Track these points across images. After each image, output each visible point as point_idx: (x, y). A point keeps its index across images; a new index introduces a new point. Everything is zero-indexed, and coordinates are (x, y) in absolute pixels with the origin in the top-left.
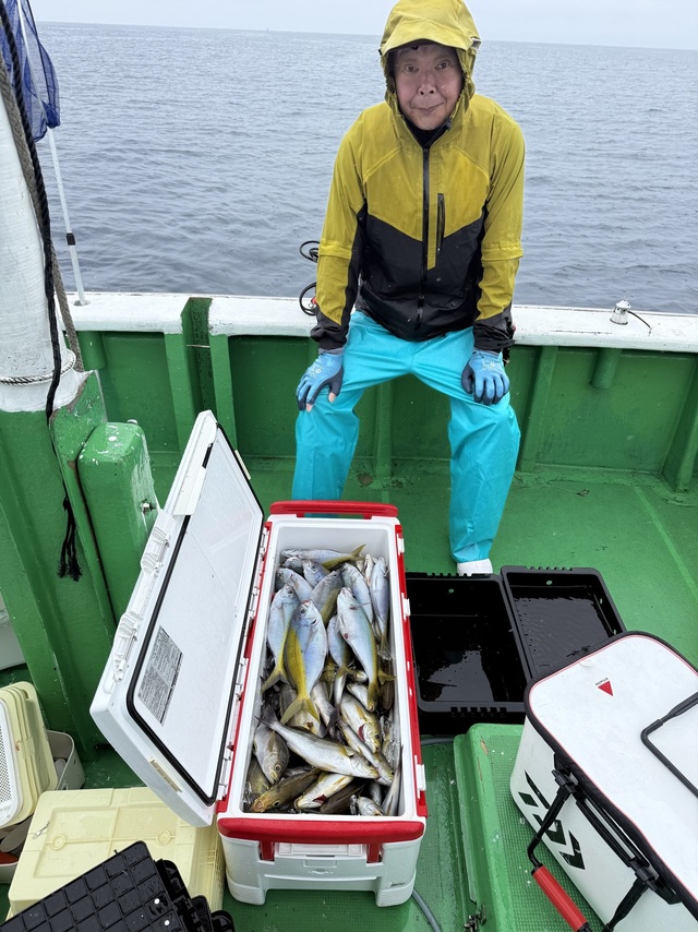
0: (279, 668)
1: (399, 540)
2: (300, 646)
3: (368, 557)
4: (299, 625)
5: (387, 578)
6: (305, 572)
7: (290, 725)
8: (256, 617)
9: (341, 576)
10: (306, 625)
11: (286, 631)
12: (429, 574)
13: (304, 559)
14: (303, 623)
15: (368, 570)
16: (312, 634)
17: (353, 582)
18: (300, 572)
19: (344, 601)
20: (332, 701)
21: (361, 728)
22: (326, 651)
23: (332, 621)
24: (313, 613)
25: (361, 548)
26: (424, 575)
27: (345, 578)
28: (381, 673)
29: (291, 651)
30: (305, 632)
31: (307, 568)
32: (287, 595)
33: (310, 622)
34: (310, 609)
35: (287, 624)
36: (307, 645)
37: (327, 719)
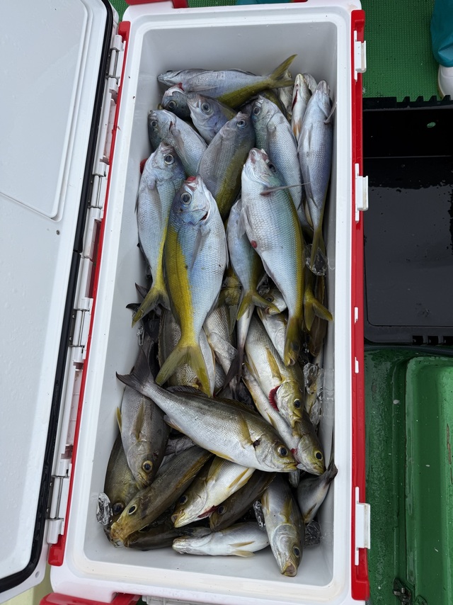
0: (158, 285)
1: (358, 44)
2: (184, 258)
3: (299, 80)
4: (181, 220)
5: (330, 125)
6: (192, 115)
7: (168, 387)
8: (104, 219)
9: (251, 124)
10: (191, 223)
11: (164, 228)
12: (400, 99)
13: (191, 91)
14: (187, 219)
15: (298, 107)
16: (201, 238)
17: (271, 134)
18: (185, 115)
19: (253, 177)
20: (233, 338)
21: (274, 393)
22: (224, 262)
23: (234, 209)
24: (202, 199)
25: (287, 62)
26: (391, 101)
27: (259, 126)
28: (308, 299)
29: (171, 264)
30: (191, 233)
31: (196, 108)
32: (162, 163)
33: (198, 217)
34: (197, 193)
35: (165, 216)
36: (194, 256)
37: (227, 364)
